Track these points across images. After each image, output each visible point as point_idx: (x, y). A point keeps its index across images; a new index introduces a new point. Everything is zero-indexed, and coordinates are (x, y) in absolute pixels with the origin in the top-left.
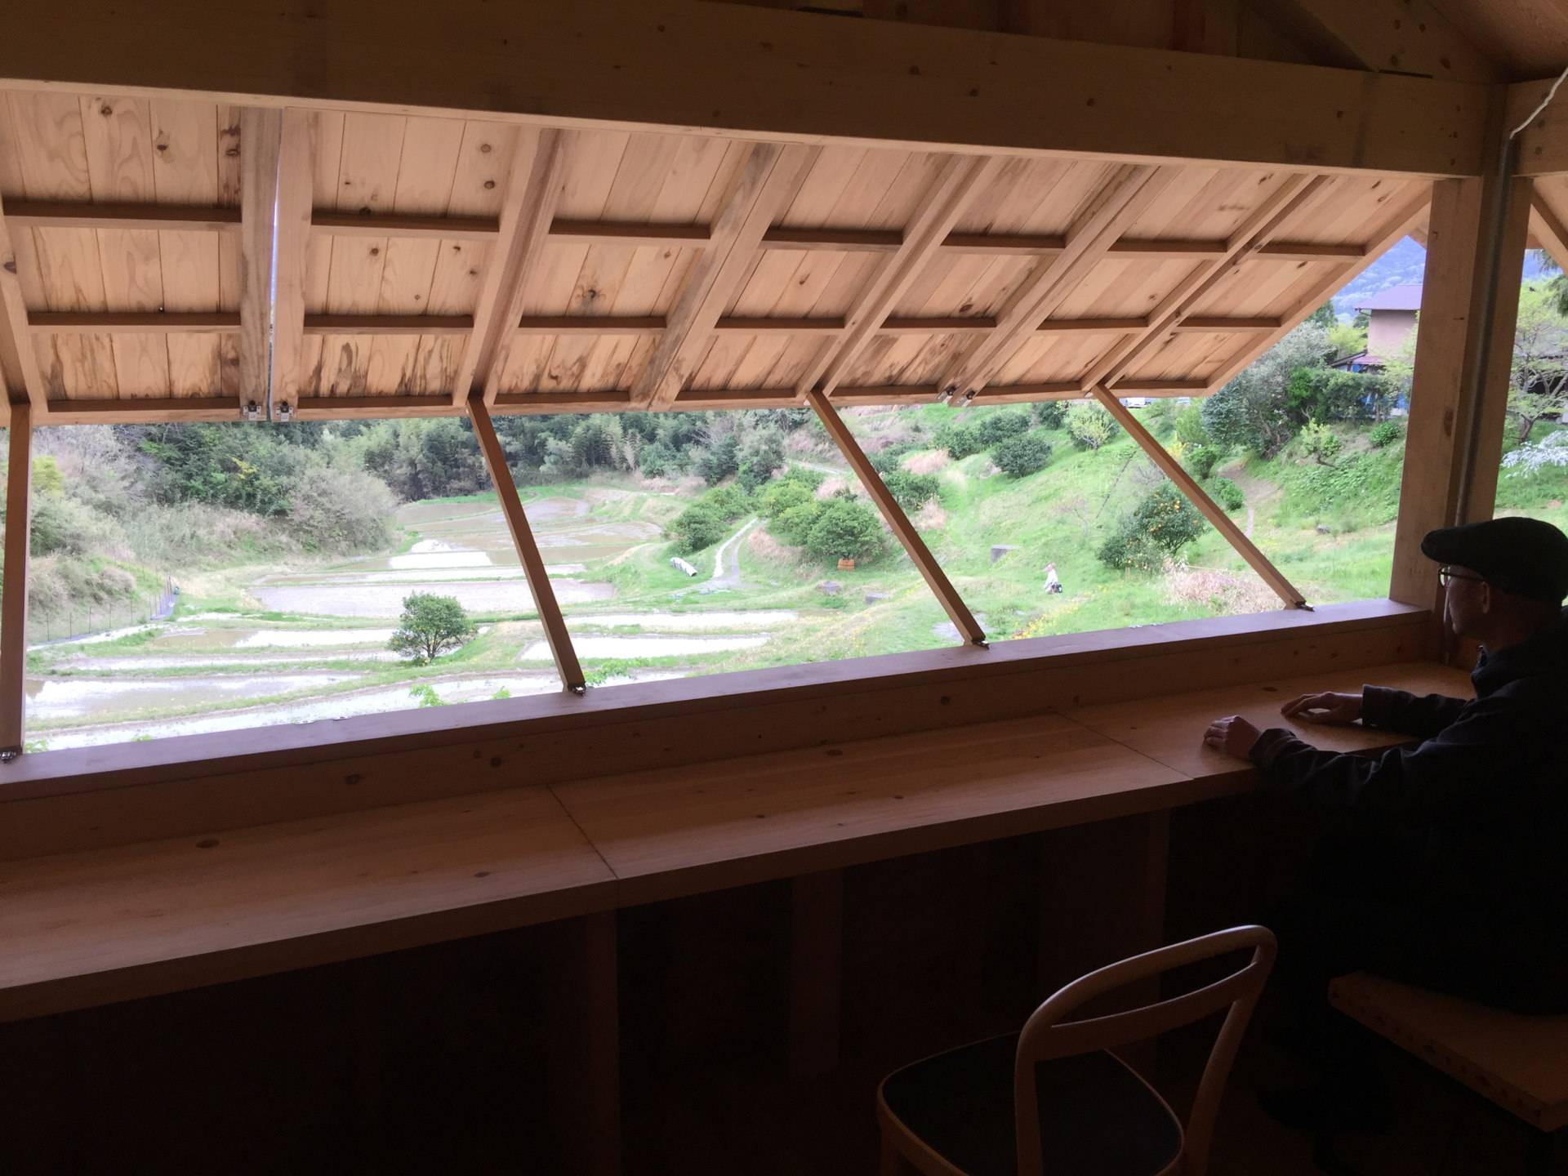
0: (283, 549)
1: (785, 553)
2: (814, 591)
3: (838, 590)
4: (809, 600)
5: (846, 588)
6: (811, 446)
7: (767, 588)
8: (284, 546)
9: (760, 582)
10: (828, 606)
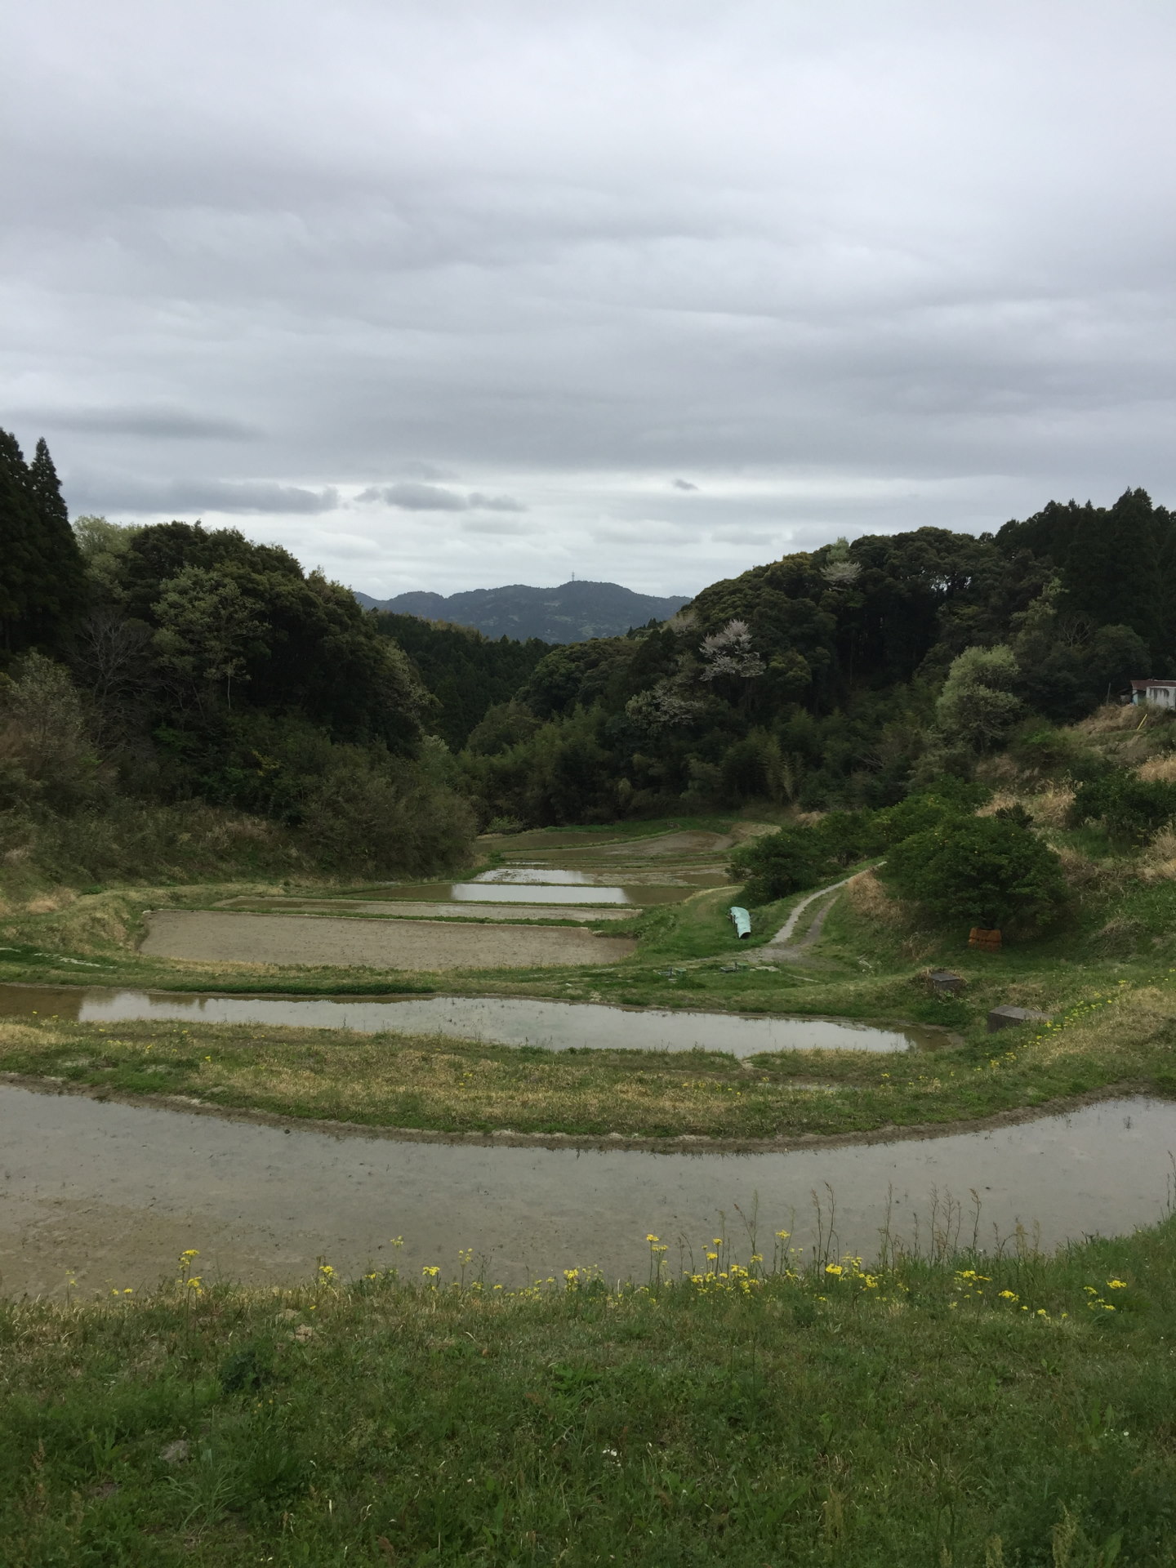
0: (290, 865)
1: (893, 911)
2: (911, 987)
3: (959, 987)
4: (897, 1004)
5: (976, 985)
6: (1015, 772)
7: (848, 969)
8: (293, 861)
9: (841, 958)
10: (932, 1019)
